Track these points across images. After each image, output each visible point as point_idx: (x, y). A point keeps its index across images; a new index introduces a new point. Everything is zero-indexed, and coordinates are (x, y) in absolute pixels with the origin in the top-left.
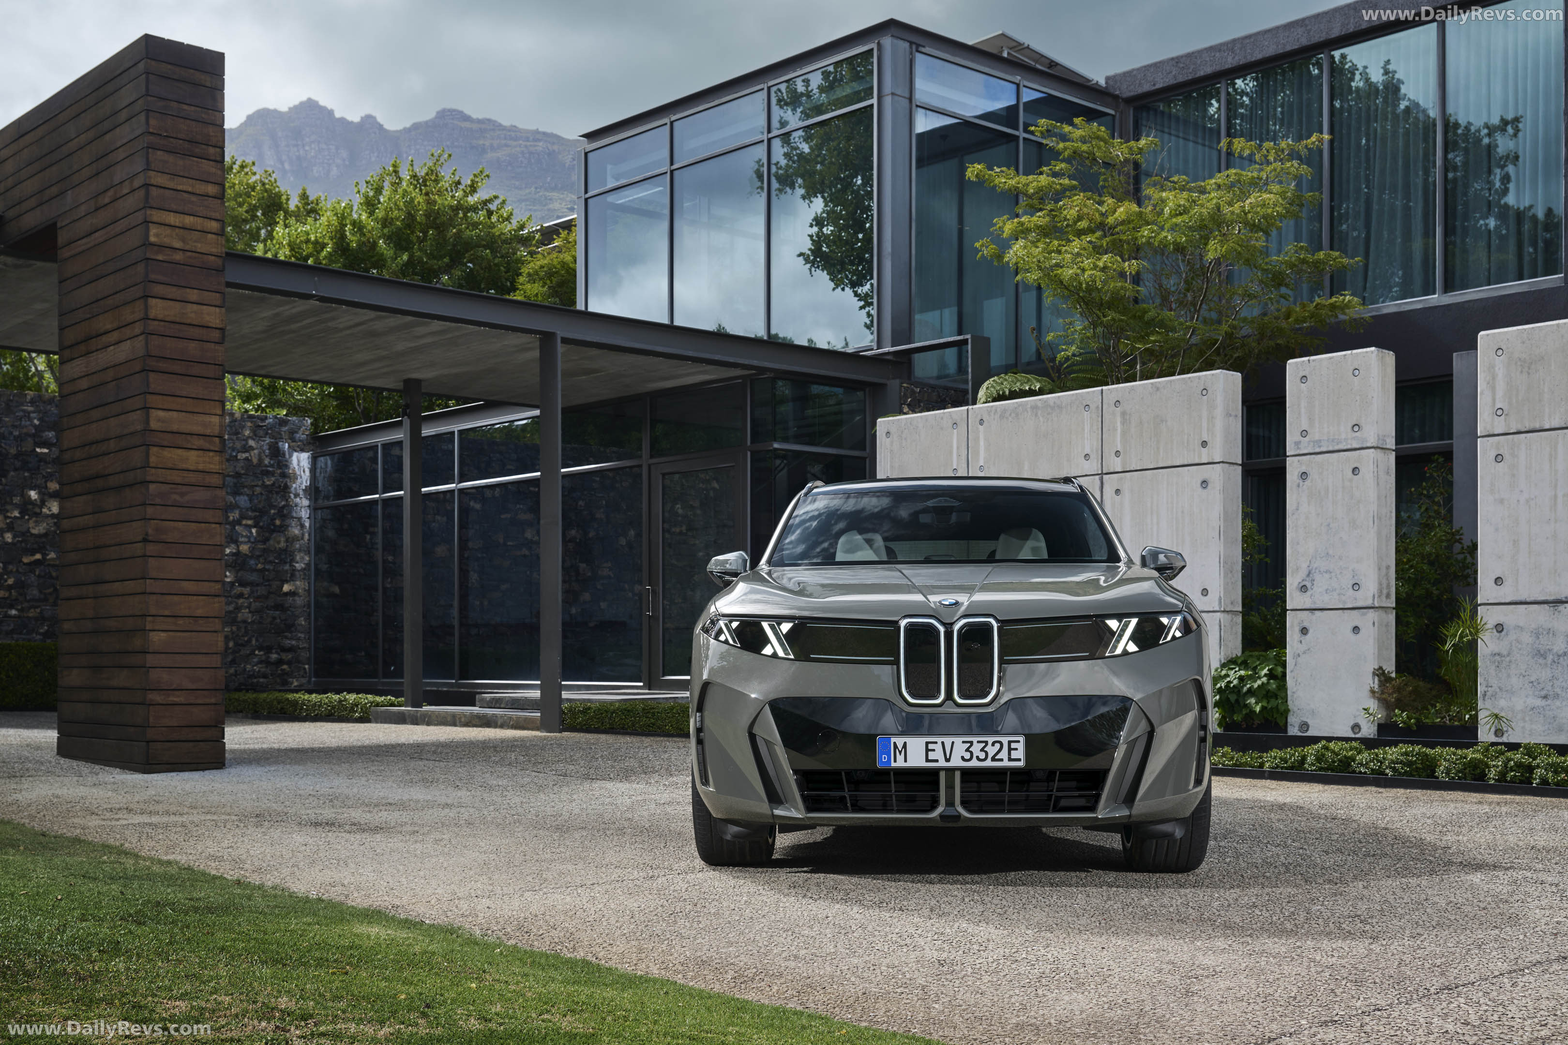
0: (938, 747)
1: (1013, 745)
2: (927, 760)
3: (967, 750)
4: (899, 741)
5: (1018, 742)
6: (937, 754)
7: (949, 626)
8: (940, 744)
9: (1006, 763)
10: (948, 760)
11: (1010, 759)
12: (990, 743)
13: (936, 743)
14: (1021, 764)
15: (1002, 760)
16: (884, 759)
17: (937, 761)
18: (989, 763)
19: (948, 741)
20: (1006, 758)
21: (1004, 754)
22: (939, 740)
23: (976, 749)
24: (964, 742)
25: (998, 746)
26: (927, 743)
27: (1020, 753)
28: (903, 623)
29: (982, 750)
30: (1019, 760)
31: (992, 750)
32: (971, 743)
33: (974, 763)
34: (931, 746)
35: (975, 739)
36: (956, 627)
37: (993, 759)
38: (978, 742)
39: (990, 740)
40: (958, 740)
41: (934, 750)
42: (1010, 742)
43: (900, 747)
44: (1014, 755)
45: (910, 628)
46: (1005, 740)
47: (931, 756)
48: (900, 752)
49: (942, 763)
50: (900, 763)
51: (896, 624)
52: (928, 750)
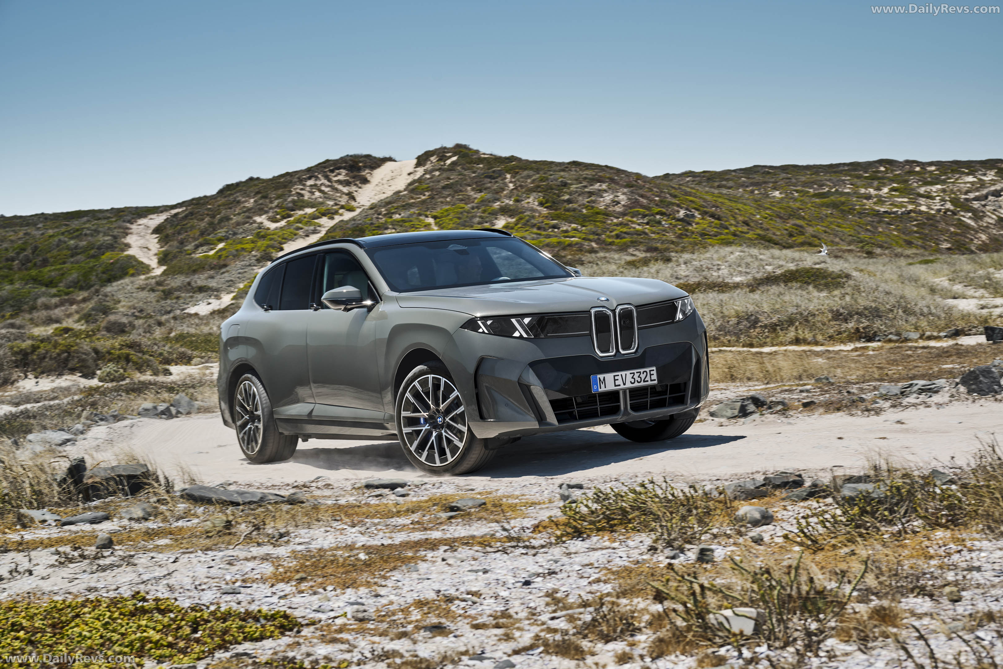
0: (619, 378)
4: (601, 376)
6: (619, 382)
7: (614, 311)
9: (650, 383)
14: (656, 382)
16: (595, 388)
18: (642, 384)
19: (623, 373)
21: (648, 378)
22: (619, 373)
23: (636, 376)
27: (655, 377)
28: (593, 311)
31: (643, 376)
33: (636, 384)
35: (635, 371)
36: (617, 311)
39: (642, 370)
40: (628, 373)
45: (597, 313)
46: (648, 370)
49: (622, 386)
50: (603, 389)
51: (589, 312)
52: (615, 380)
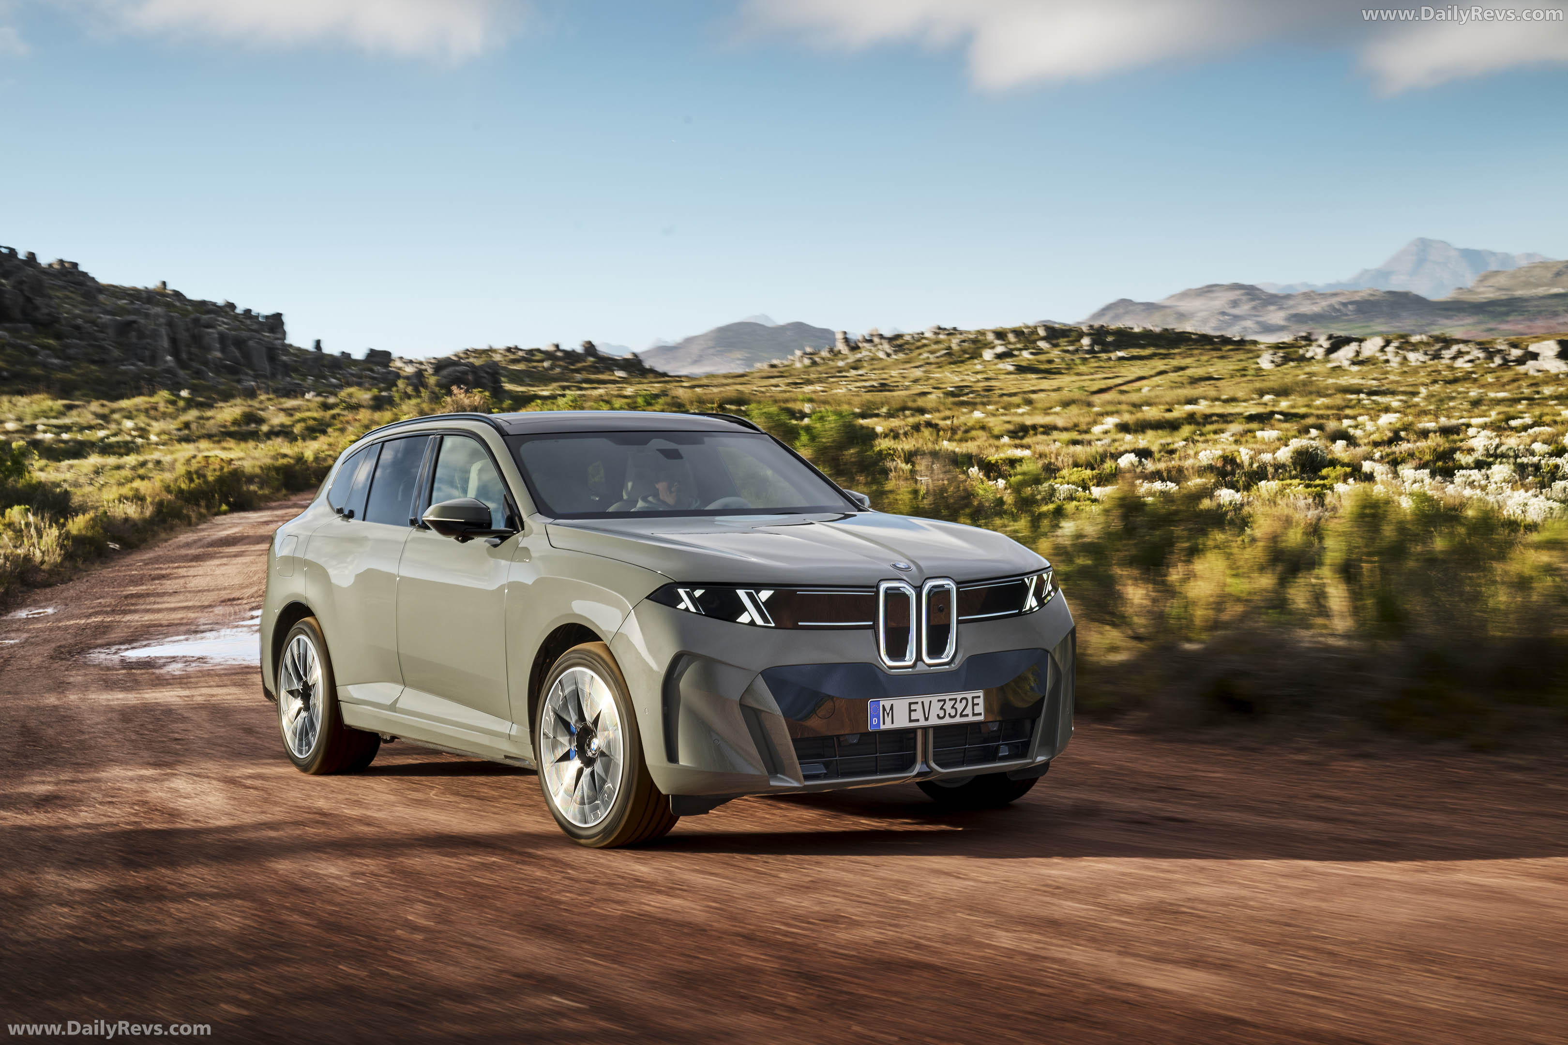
1: (976, 701)
2: (911, 721)
3: (941, 708)
5: (979, 697)
8: (920, 704)
10: (926, 719)
11: (974, 715)
12: (958, 701)
13: (917, 703)
15: (967, 715)
17: (918, 720)
20: (971, 714)
24: (939, 701)
25: (964, 702)
26: (910, 704)
29: (953, 707)
30: (980, 714)
32: (944, 701)
34: (913, 707)
37: (962, 715)
38: (950, 700)
41: (915, 710)
42: (973, 698)
43: (888, 709)
44: (978, 709)
47: (914, 716)
48: (888, 714)
